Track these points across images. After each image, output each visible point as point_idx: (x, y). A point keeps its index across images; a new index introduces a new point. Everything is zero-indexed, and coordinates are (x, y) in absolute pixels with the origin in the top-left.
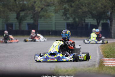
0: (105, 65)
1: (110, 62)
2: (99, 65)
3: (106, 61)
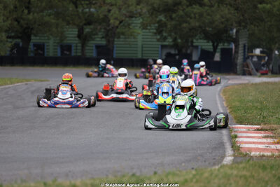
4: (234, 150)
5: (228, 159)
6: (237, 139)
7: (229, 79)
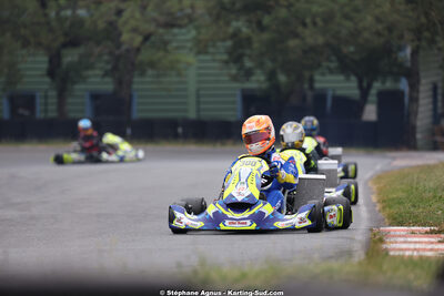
0: (392, 253)
1: (409, 239)
2: (367, 254)
3: (393, 236)
7: (394, 158)
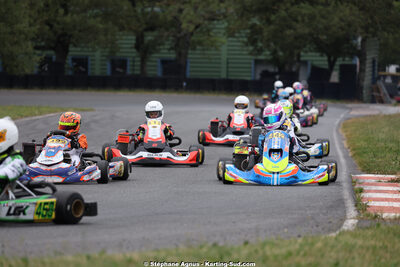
4: (358, 211)
5: (350, 223)
6: (362, 195)
7: (351, 109)
